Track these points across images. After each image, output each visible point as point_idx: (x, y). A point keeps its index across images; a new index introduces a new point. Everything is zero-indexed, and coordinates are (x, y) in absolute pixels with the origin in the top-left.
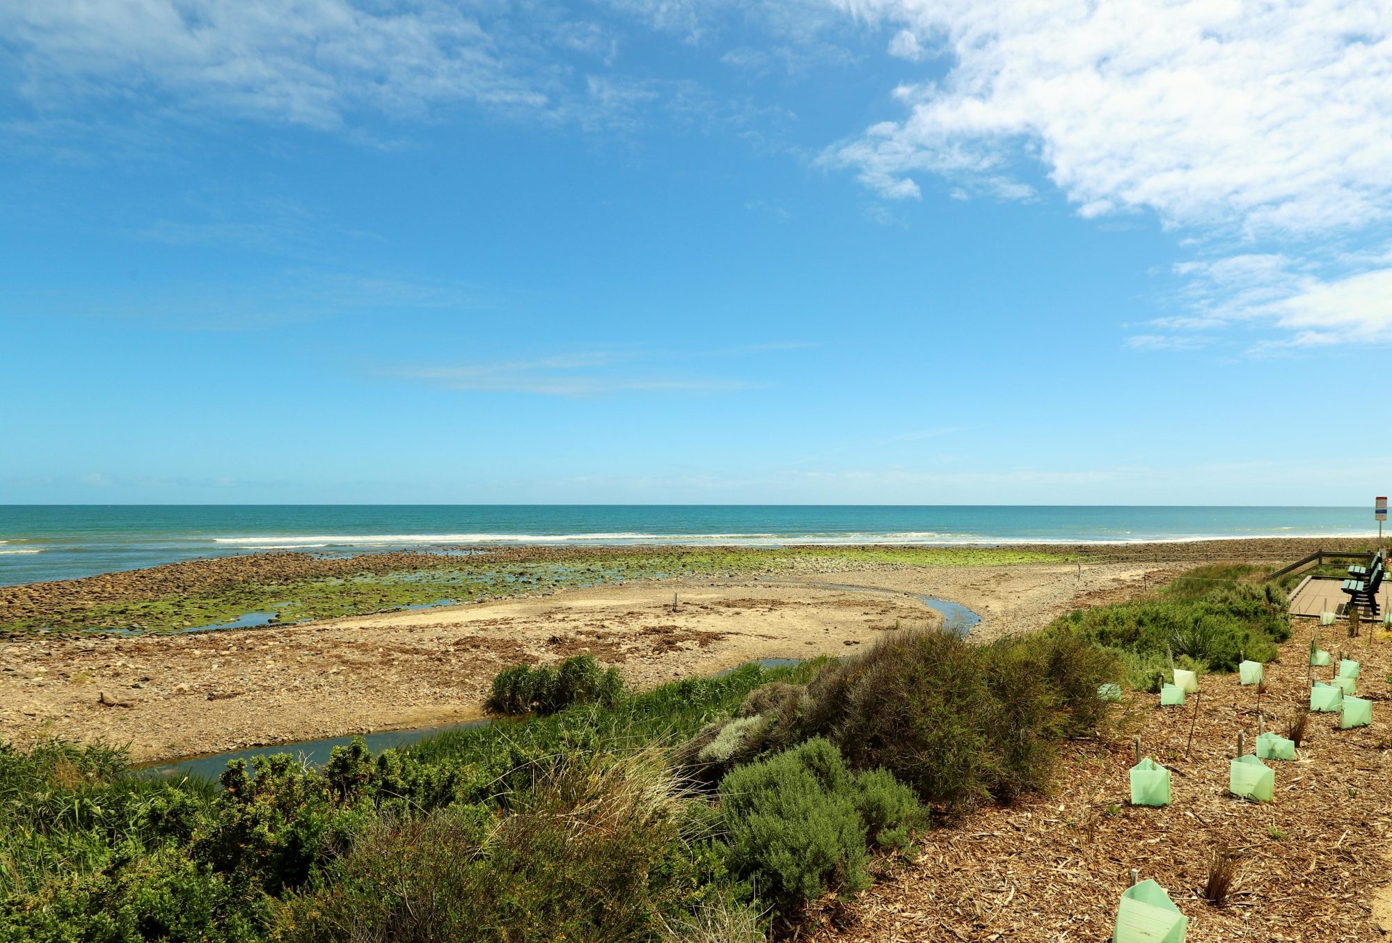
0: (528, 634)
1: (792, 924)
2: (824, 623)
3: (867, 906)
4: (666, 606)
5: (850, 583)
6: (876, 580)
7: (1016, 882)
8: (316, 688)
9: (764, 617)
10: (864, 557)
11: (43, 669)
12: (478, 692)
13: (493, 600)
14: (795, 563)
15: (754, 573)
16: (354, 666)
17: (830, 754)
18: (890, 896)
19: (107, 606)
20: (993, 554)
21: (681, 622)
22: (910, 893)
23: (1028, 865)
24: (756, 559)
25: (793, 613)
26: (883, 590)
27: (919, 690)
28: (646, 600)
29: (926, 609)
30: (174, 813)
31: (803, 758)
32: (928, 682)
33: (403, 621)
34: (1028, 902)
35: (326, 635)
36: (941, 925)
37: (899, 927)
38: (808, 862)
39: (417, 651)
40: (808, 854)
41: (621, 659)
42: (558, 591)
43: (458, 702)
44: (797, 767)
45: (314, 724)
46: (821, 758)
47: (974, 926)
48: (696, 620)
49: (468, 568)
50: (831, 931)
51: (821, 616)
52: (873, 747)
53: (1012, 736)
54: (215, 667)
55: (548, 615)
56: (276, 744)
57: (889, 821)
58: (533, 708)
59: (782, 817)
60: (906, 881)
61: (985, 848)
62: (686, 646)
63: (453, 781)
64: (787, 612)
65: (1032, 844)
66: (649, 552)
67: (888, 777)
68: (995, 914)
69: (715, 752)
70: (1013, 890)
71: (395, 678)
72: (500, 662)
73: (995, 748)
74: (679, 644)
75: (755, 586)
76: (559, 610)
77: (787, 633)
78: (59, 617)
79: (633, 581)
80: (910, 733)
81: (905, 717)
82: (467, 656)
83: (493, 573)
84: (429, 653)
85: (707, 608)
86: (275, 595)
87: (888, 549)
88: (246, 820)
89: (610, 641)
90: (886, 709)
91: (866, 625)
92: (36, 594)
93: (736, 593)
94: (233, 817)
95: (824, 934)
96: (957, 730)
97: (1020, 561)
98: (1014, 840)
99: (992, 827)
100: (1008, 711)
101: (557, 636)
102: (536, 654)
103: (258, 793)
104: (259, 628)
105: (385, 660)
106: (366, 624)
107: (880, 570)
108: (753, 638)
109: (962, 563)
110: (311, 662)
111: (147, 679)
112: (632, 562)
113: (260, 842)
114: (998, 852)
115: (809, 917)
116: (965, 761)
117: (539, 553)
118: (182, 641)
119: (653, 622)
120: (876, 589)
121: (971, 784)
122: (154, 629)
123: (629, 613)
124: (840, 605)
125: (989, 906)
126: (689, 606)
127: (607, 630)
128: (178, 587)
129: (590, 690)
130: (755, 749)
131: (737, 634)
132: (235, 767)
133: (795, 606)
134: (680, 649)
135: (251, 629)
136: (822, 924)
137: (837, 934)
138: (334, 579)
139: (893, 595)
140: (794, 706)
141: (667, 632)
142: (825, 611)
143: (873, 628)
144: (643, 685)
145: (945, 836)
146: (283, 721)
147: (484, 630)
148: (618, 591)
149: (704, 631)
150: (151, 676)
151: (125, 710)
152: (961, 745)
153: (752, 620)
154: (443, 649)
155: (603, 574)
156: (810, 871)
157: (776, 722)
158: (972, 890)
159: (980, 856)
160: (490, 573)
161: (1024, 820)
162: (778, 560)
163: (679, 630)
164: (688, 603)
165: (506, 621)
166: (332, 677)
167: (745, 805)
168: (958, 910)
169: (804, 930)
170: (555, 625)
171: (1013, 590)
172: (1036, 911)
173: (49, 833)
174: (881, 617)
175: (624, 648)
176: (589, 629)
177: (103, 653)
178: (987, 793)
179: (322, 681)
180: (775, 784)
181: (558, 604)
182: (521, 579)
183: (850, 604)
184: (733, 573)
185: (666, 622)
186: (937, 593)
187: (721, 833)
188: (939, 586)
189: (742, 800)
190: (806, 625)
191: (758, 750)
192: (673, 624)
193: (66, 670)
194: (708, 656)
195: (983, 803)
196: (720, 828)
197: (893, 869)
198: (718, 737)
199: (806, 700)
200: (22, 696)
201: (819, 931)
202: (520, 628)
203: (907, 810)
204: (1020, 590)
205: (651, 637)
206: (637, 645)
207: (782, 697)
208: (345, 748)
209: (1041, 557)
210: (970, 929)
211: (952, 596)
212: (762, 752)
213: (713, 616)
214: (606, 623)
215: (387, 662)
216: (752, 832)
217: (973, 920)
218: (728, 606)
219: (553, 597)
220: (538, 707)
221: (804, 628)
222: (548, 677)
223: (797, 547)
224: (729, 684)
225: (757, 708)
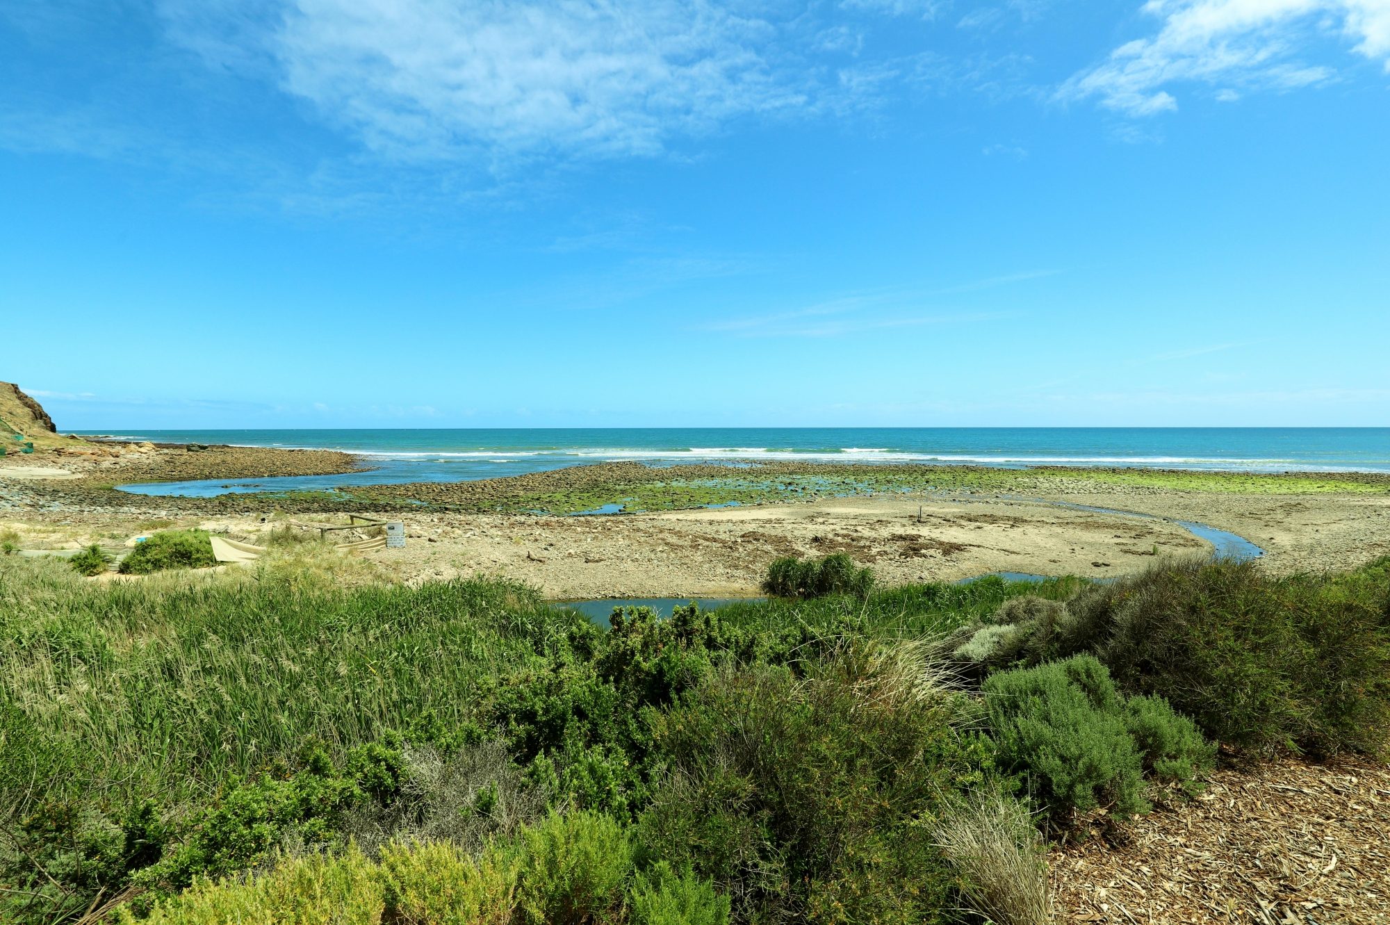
0: (796, 533)
1: (1060, 828)
2: (1070, 543)
3: (1142, 831)
4: (911, 516)
5: (1098, 505)
6: (1129, 503)
7: (1339, 851)
8: (649, 561)
9: (1006, 533)
10: (1115, 479)
11: (500, 533)
12: (758, 575)
13: (768, 503)
14: (1038, 483)
15: (995, 491)
16: (674, 547)
17: (1100, 673)
18: (1169, 827)
19: (530, 494)
20: (1280, 481)
21: (924, 532)
22: (1194, 830)
23: (1356, 836)
24: (996, 479)
25: (1036, 531)
26: (1137, 513)
27: (1201, 621)
28: (893, 511)
29: (1191, 536)
30: (582, 637)
31: (1070, 672)
32: (1212, 613)
33: (705, 516)
34: (1358, 879)
35: (655, 523)
36: (1235, 872)
37: (1181, 862)
38: (1080, 773)
39: (715, 540)
40: (1080, 764)
41: (872, 559)
42: (819, 499)
43: (743, 582)
44: (1065, 680)
45: (647, 587)
46: (1089, 675)
47: (1281, 885)
48: (939, 530)
49: (750, 478)
50: (1102, 845)
51: (1066, 536)
52: (1141, 672)
53: (1328, 687)
54: (589, 540)
55: (812, 518)
56: (624, 598)
57: (1167, 750)
58: (799, 593)
59: (1050, 724)
60: (1188, 816)
61: (1291, 803)
62: (930, 554)
63: (754, 643)
64: (1030, 529)
65: (1359, 813)
66: (897, 469)
67: (1164, 706)
68: (1311, 881)
69: (970, 653)
70: (1335, 859)
71: (700, 559)
72: (775, 553)
73: (1304, 696)
74: (923, 551)
75: (996, 503)
76: (820, 514)
77: (1029, 550)
78: (505, 500)
79: (882, 494)
80: (1192, 663)
81: (1183, 646)
82: (750, 547)
83: (768, 482)
84: (723, 542)
85: (949, 521)
86: (623, 492)
87: (1144, 471)
88: (628, 650)
89: (862, 543)
90: (1160, 636)
91: (1117, 549)
92: (495, 485)
93: (977, 508)
94: (619, 646)
95: (1095, 847)
96: (1252, 669)
97: (1319, 490)
98: (1332, 803)
99: (1300, 783)
100: (1322, 658)
101: (819, 536)
102: (802, 549)
103: (631, 632)
104: (614, 515)
105: (693, 544)
106: (680, 516)
107: (1134, 493)
108: (995, 551)
109: (1237, 490)
110: (646, 542)
111: (552, 545)
112: (881, 477)
113: (637, 667)
114: (1309, 812)
115: (1077, 825)
116: (1262, 703)
117: (803, 468)
118: (571, 521)
119: (900, 531)
120: (1130, 512)
121: (1271, 730)
122: (553, 512)
123: (879, 521)
124: (1087, 526)
125: (1301, 869)
126: (932, 518)
127: (859, 534)
128: (567, 484)
129: (846, 584)
130: (1009, 655)
131: (979, 546)
132: (618, 611)
133: (1038, 524)
134: (925, 556)
135: (609, 515)
136: (1092, 836)
137: (1109, 850)
138: (659, 482)
139: (1150, 519)
140: (1052, 621)
141: (912, 540)
142: (1071, 531)
143: (1126, 552)
144: (890, 584)
145: (1236, 779)
146: (628, 582)
147: (762, 527)
148: (868, 502)
149: (946, 541)
150: (554, 543)
151: (541, 564)
152: (1257, 687)
153: (993, 535)
154: (733, 540)
155: (855, 486)
156: (1082, 782)
157: (1032, 634)
158: (1276, 845)
159: (1284, 811)
160: (766, 483)
161: (1347, 784)
162: (1020, 479)
163: (923, 538)
164: (931, 516)
165: (779, 521)
166: (659, 554)
167: (1011, 707)
168: (1258, 862)
169: (1073, 836)
170: (817, 526)
171: (1308, 522)
172: (1372, 892)
173: (506, 637)
174: (1136, 541)
175: (874, 551)
176: (845, 532)
177: (529, 526)
178: (1291, 743)
179: (653, 556)
180: (1042, 693)
181: (818, 510)
182: (790, 488)
183: (1098, 526)
184: (974, 490)
185: (911, 531)
186: (1204, 521)
187: (986, 726)
188: (1207, 513)
189: (1008, 700)
190: (1050, 543)
191: (1013, 657)
192: (918, 533)
193: (511, 535)
194: (951, 564)
195: (1285, 753)
196: (985, 723)
197: (1171, 801)
198: (973, 640)
199: (1065, 616)
200: (490, 549)
201: (1089, 842)
202: (790, 527)
203: (1189, 743)
204: (1319, 522)
205: (898, 543)
206: (886, 549)
207: (1039, 611)
208: (685, 607)
209: (1350, 487)
210: (1275, 888)
211: (1225, 524)
212: (1018, 659)
213: (955, 528)
214: (859, 528)
215: (695, 547)
216: (1019, 732)
217: (1280, 879)
218: (970, 520)
219: (815, 504)
220: (804, 593)
221: (1048, 546)
222: (812, 570)
223: (1039, 467)
224: (972, 592)
225: (1011, 618)
